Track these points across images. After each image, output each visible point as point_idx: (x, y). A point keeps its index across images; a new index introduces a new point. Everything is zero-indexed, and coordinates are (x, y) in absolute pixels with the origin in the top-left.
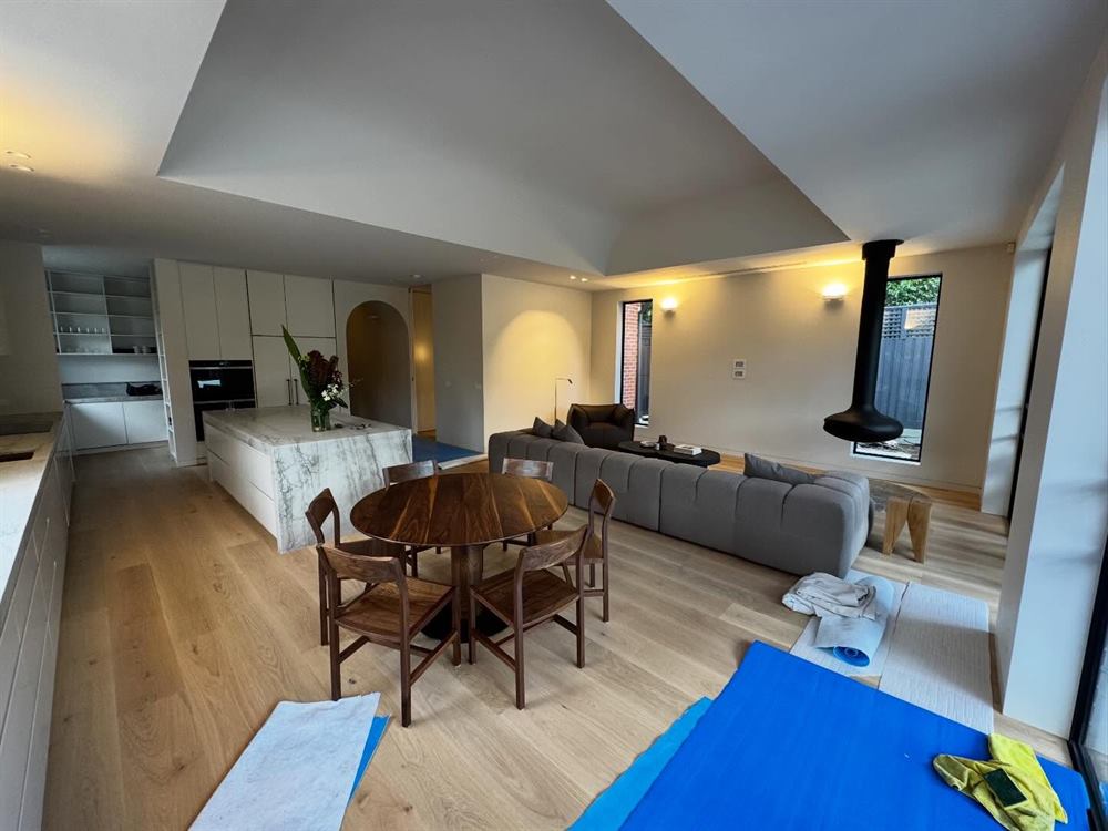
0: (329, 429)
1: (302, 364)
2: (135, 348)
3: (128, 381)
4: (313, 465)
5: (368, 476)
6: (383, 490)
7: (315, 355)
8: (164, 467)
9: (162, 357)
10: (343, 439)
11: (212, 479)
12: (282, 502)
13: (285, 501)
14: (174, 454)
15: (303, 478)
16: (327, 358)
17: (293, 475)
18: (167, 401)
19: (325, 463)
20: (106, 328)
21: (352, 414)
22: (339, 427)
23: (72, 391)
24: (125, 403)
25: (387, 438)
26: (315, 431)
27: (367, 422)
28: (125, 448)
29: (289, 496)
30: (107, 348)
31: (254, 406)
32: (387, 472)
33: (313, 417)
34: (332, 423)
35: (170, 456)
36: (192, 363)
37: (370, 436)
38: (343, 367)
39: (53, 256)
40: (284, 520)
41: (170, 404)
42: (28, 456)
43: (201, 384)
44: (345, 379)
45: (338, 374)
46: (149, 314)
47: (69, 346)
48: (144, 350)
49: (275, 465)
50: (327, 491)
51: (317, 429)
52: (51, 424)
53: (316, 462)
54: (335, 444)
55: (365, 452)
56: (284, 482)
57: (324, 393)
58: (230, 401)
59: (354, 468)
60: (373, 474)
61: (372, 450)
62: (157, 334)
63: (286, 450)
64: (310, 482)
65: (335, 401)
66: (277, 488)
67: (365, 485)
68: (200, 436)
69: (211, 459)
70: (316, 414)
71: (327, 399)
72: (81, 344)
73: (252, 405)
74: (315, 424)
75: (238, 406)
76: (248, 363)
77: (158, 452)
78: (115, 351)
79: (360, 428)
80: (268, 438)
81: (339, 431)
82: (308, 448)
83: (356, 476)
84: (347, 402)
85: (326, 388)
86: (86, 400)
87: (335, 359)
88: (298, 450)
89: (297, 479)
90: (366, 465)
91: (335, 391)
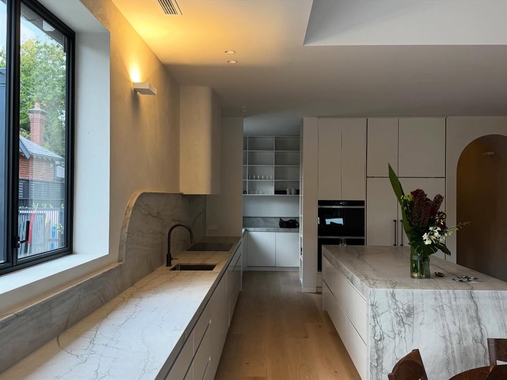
0: (428, 277)
1: (405, 203)
2: (287, 190)
3: (281, 216)
4: (408, 316)
5: (469, 342)
6: (487, 368)
7: (418, 194)
8: (294, 290)
9: (301, 197)
10: (443, 291)
11: (323, 309)
12: (374, 350)
13: (377, 350)
14: (301, 280)
15: (397, 329)
16: (431, 197)
17: (386, 321)
18: (301, 235)
19: (421, 317)
20: (272, 175)
21: (458, 263)
22: (439, 275)
23: (248, 222)
24: (277, 233)
25: (498, 298)
26: (413, 277)
27: (472, 274)
28: (273, 269)
29: (381, 345)
30: (271, 191)
31: (363, 244)
32: (492, 345)
33: (412, 261)
34: (433, 270)
35: (298, 281)
36: (321, 203)
37: (475, 291)
38: (449, 209)
39: (250, 125)
40: (375, 371)
41: (302, 237)
42: (210, 268)
43: (328, 221)
44: (451, 221)
45: (442, 215)
46: (297, 163)
47: (252, 189)
48: (293, 192)
49: (370, 307)
50: (416, 354)
51: (416, 275)
52: (231, 245)
53: (410, 312)
54: (433, 296)
55: (467, 311)
56: (378, 328)
57: (425, 236)
58: (343, 238)
59: (453, 328)
60: (475, 340)
61: (477, 310)
62: (300, 178)
63: (381, 293)
64: (403, 334)
65: (435, 246)
66: (371, 334)
67: (465, 353)
68: (320, 268)
69: (325, 290)
70: (415, 258)
71: (428, 242)
72: (258, 188)
73: (362, 242)
74: (414, 270)
75: (349, 242)
76: (362, 203)
77: (293, 275)
78: (276, 192)
79: (463, 280)
80: (367, 278)
81: (439, 281)
82: (404, 295)
83: (455, 339)
84: (452, 247)
85: (427, 231)
86: (256, 229)
87: (439, 199)
88: (393, 295)
89: (391, 329)
90: (468, 327)
91: (437, 234)
